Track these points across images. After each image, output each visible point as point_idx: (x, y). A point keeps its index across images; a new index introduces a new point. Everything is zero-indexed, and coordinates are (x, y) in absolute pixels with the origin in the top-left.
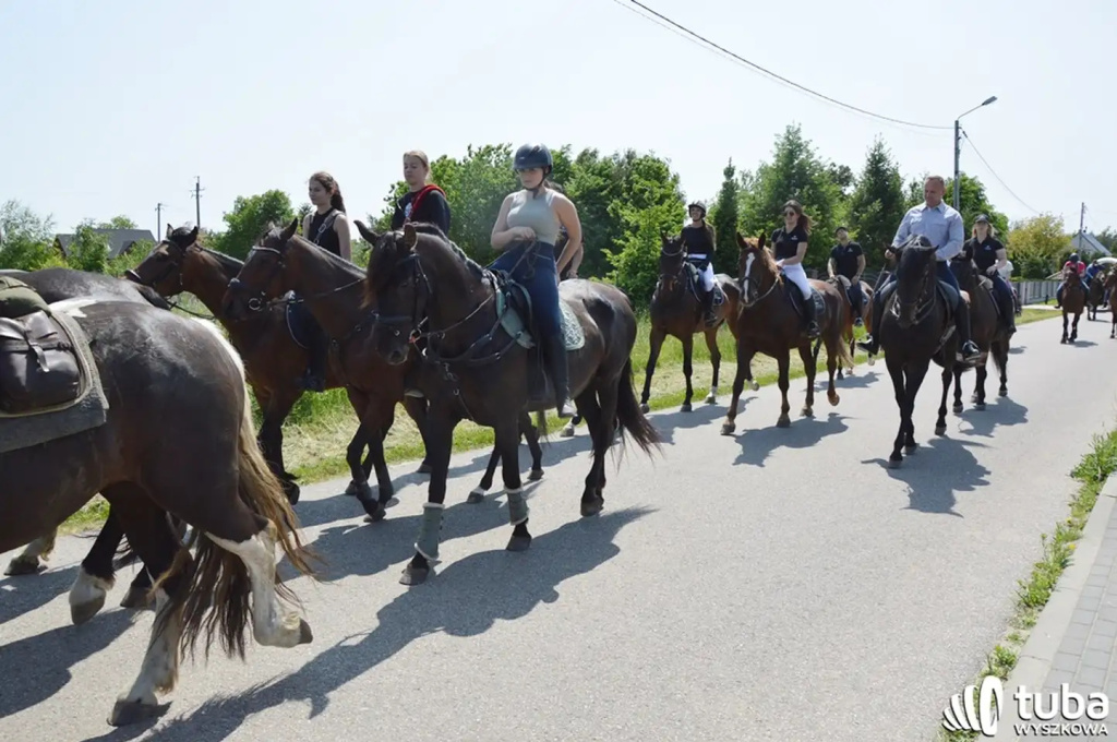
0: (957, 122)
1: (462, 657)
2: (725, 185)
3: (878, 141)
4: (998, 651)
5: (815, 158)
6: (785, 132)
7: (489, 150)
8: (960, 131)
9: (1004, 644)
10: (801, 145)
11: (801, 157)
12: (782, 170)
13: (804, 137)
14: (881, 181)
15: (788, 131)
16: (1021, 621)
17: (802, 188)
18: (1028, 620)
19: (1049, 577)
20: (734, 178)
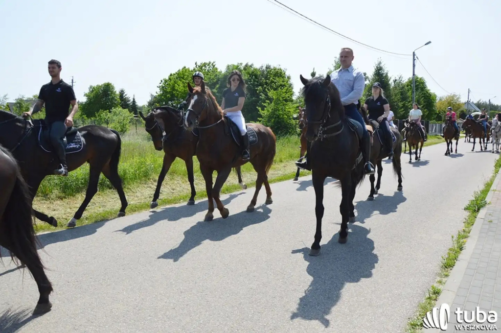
0: (414, 53)
1: (194, 294)
3: (379, 61)
4: (433, 288)
7: (205, 65)
8: (415, 57)
9: (435, 285)
14: (381, 79)
16: (443, 274)
18: (446, 273)
19: (455, 254)
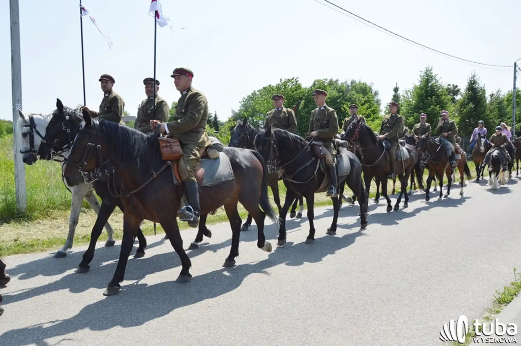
0: (515, 63)
2: (394, 96)
3: (473, 74)
5: (440, 83)
6: (425, 70)
7: (289, 80)
8: (517, 68)
10: (431, 77)
11: (432, 82)
12: (423, 89)
13: (434, 73)
14: (474, 93)
15: (427, 70)
16: (493, 310)
17: (431, 97)
18: (498, 310)
20: (398, 92)
